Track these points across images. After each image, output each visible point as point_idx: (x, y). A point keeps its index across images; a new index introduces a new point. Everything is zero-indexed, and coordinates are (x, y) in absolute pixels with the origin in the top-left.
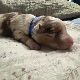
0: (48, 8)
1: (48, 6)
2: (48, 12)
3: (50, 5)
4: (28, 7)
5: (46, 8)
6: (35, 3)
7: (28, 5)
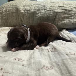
0: (58, 16)
1: (59, 13)
2: (57, 19)
3: (61, 13)
4: (39, 14)
5: (56, 15)
6: (46, 9)
7: (40, 11)
